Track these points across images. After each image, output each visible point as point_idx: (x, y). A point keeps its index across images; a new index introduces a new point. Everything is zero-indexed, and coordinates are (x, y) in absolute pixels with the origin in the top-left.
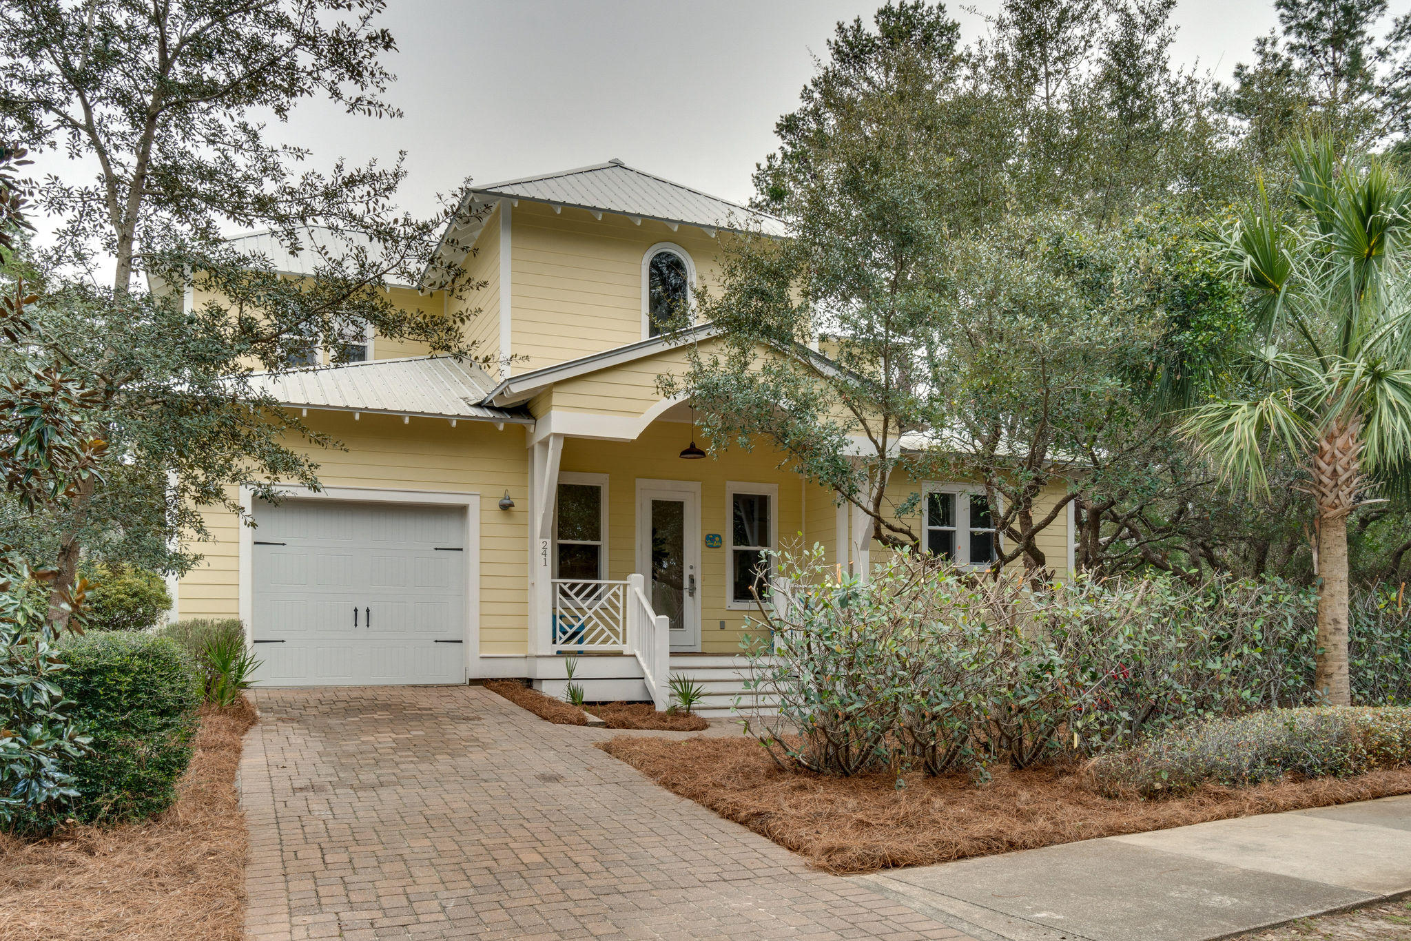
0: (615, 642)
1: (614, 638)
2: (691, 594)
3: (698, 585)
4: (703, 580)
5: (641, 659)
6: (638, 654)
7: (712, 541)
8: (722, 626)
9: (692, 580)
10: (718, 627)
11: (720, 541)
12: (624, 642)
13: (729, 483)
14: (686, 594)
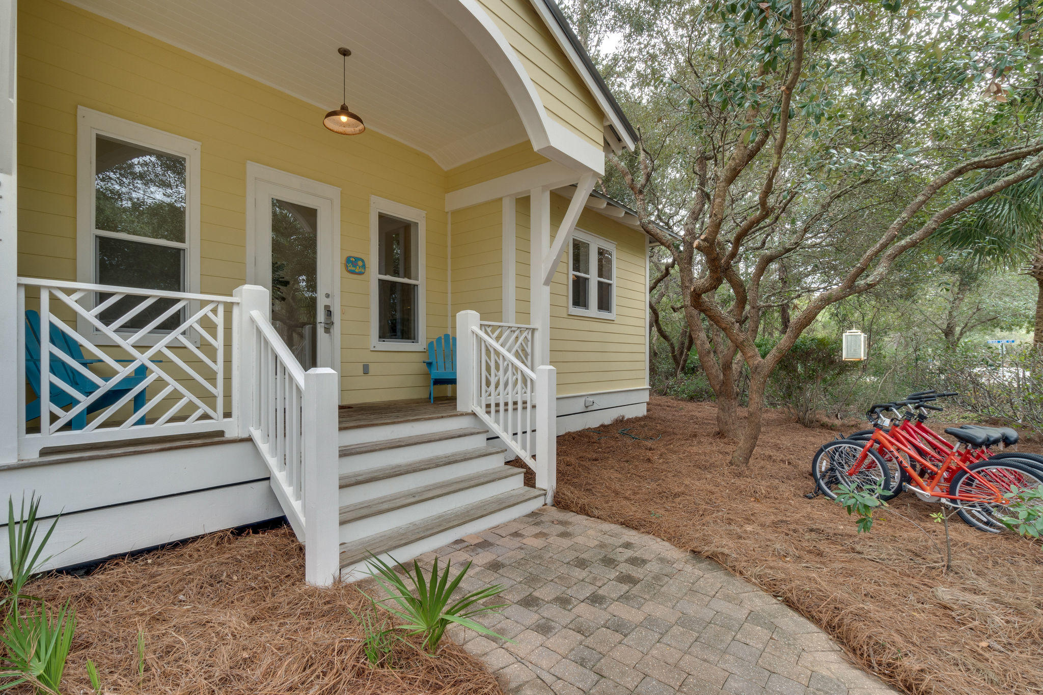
0: (205, 417)
1: (203, 408)
2: (327, 330)
3: (337, 318)
4: (343, 313)
5: (264, 448)
6: (257, 435)
7: (354, 265)
8: (366, 369)
9: (329, 313)
10: (361, 371)
11: (364, 266)
12: (228, 415)
13: (373, 198)
14: (320, 330)
